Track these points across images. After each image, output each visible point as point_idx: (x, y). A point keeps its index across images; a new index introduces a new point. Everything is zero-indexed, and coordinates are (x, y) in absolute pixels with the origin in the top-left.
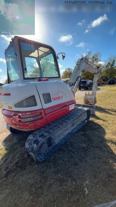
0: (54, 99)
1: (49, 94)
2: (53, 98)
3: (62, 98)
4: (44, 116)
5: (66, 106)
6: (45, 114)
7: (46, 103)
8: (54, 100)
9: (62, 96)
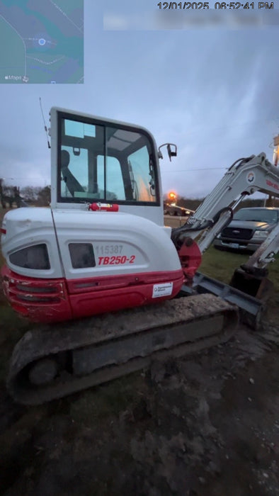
0: (105, 260)
1: (90, 247)
2: (101, 259)
3: (131, 262)
4: (64, 298)
5: (142, 283)
6: (69, 294)
7: (76, 266)
8: (104, 264)
9: (134, 257)
